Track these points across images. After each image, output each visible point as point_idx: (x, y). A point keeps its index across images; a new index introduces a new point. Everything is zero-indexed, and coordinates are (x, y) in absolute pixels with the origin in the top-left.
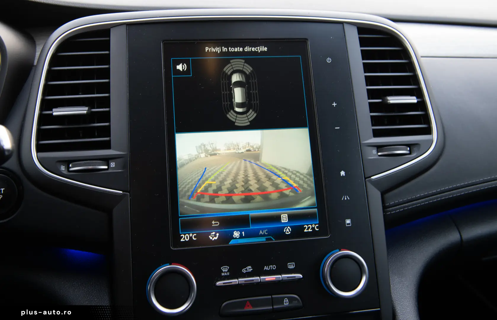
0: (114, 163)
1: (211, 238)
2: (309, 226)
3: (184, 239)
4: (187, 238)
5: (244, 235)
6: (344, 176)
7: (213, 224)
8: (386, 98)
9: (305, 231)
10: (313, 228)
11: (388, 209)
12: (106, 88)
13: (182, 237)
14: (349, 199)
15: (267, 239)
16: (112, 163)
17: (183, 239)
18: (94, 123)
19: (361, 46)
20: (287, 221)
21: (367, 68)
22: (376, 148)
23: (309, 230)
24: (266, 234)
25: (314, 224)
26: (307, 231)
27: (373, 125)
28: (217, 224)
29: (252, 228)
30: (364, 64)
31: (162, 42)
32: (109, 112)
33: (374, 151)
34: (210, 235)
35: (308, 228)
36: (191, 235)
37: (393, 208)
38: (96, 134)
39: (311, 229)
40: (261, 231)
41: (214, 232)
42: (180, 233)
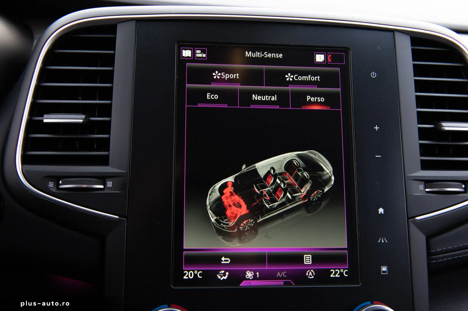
0: (111, 182)
1: (219, 277)
2: (336, 270)
3: (188, 276)
4: (191, 276)
5: (258, 277)
6: (383, 214)
7: (222, 261)
8: (440, 123)
9: (332, 276)
10: (341, 274)
11: (434, 257)
12: (108, 94)
13: (186, 273)
14: (387, 242)
15: (285, 283)
16: (108, 182)
17: (186, 277)
18: (94, 134)
19: (414, 60)
20: (311, 263)
21: (419, 86)
22: (423, 183)
23: (337, 276)
24: (284, 277)
25: (343, 269)
26: (334, 276)
27: (422, 155)
28: (228, 261)
29: (268, 268)
30: (416, 81)
31: (176, 43)
32: (110, 122)
33: (421, 187)
34: (218, 273)
35: (336, 273)
36: (196, 272)
37: (440, 256)
38: (95, 146)
39: (338, 275)
40: (279, 273)
41: (224, 270)
42: (184, 269)
